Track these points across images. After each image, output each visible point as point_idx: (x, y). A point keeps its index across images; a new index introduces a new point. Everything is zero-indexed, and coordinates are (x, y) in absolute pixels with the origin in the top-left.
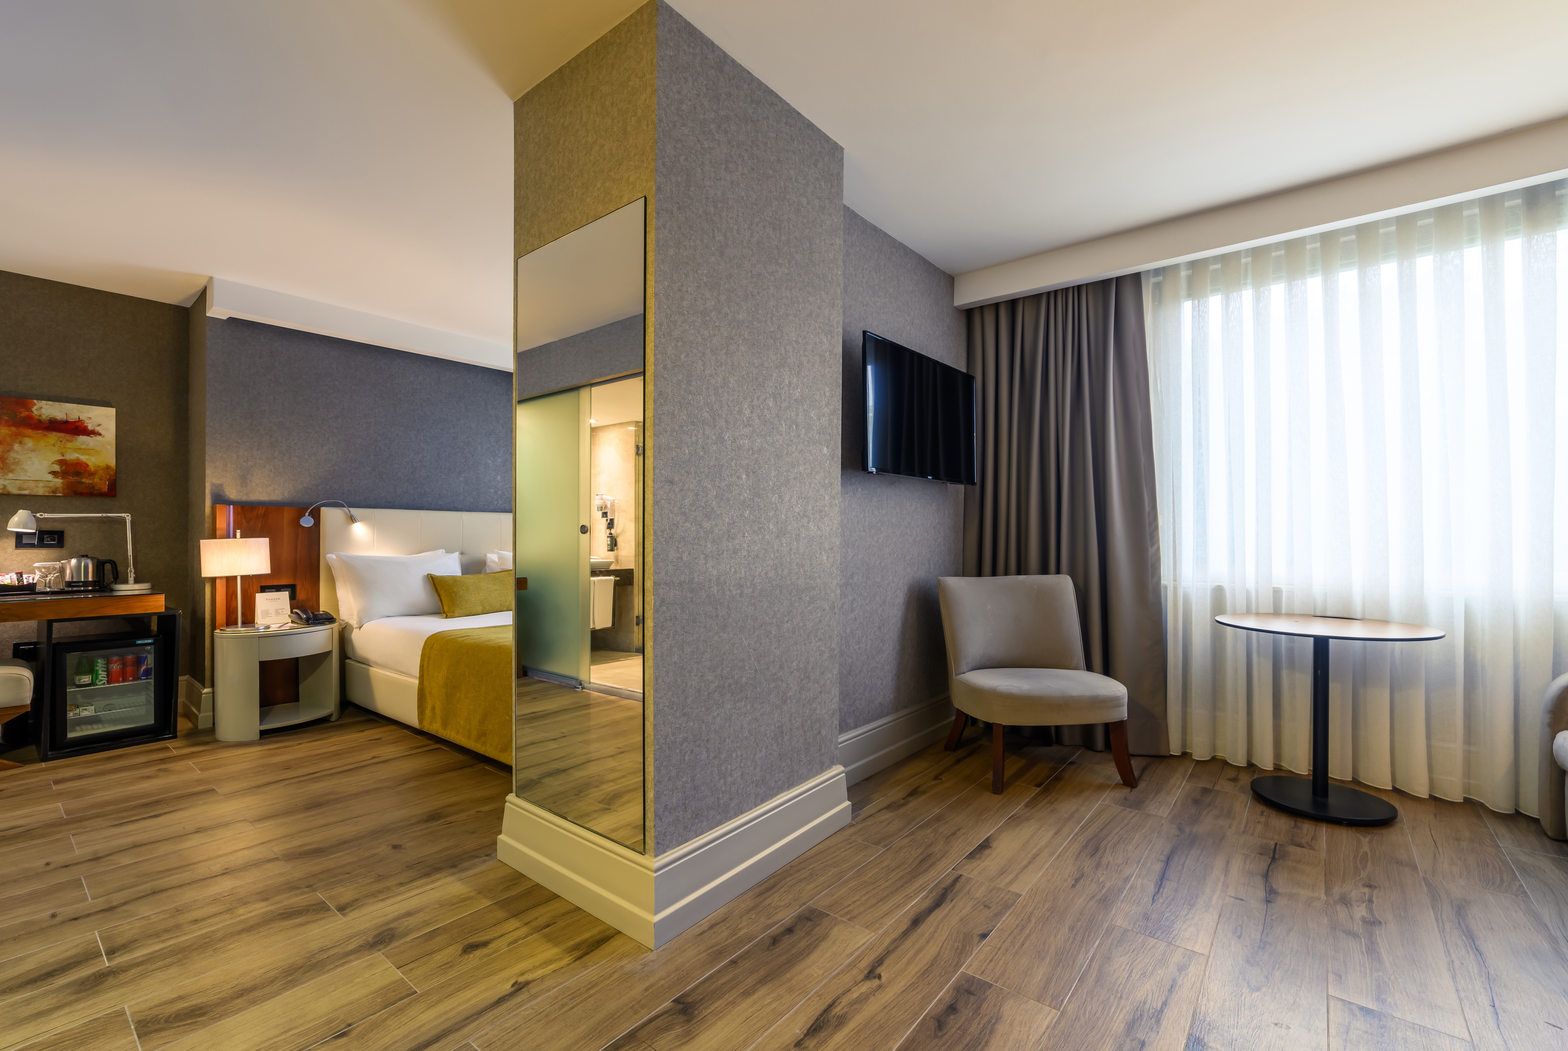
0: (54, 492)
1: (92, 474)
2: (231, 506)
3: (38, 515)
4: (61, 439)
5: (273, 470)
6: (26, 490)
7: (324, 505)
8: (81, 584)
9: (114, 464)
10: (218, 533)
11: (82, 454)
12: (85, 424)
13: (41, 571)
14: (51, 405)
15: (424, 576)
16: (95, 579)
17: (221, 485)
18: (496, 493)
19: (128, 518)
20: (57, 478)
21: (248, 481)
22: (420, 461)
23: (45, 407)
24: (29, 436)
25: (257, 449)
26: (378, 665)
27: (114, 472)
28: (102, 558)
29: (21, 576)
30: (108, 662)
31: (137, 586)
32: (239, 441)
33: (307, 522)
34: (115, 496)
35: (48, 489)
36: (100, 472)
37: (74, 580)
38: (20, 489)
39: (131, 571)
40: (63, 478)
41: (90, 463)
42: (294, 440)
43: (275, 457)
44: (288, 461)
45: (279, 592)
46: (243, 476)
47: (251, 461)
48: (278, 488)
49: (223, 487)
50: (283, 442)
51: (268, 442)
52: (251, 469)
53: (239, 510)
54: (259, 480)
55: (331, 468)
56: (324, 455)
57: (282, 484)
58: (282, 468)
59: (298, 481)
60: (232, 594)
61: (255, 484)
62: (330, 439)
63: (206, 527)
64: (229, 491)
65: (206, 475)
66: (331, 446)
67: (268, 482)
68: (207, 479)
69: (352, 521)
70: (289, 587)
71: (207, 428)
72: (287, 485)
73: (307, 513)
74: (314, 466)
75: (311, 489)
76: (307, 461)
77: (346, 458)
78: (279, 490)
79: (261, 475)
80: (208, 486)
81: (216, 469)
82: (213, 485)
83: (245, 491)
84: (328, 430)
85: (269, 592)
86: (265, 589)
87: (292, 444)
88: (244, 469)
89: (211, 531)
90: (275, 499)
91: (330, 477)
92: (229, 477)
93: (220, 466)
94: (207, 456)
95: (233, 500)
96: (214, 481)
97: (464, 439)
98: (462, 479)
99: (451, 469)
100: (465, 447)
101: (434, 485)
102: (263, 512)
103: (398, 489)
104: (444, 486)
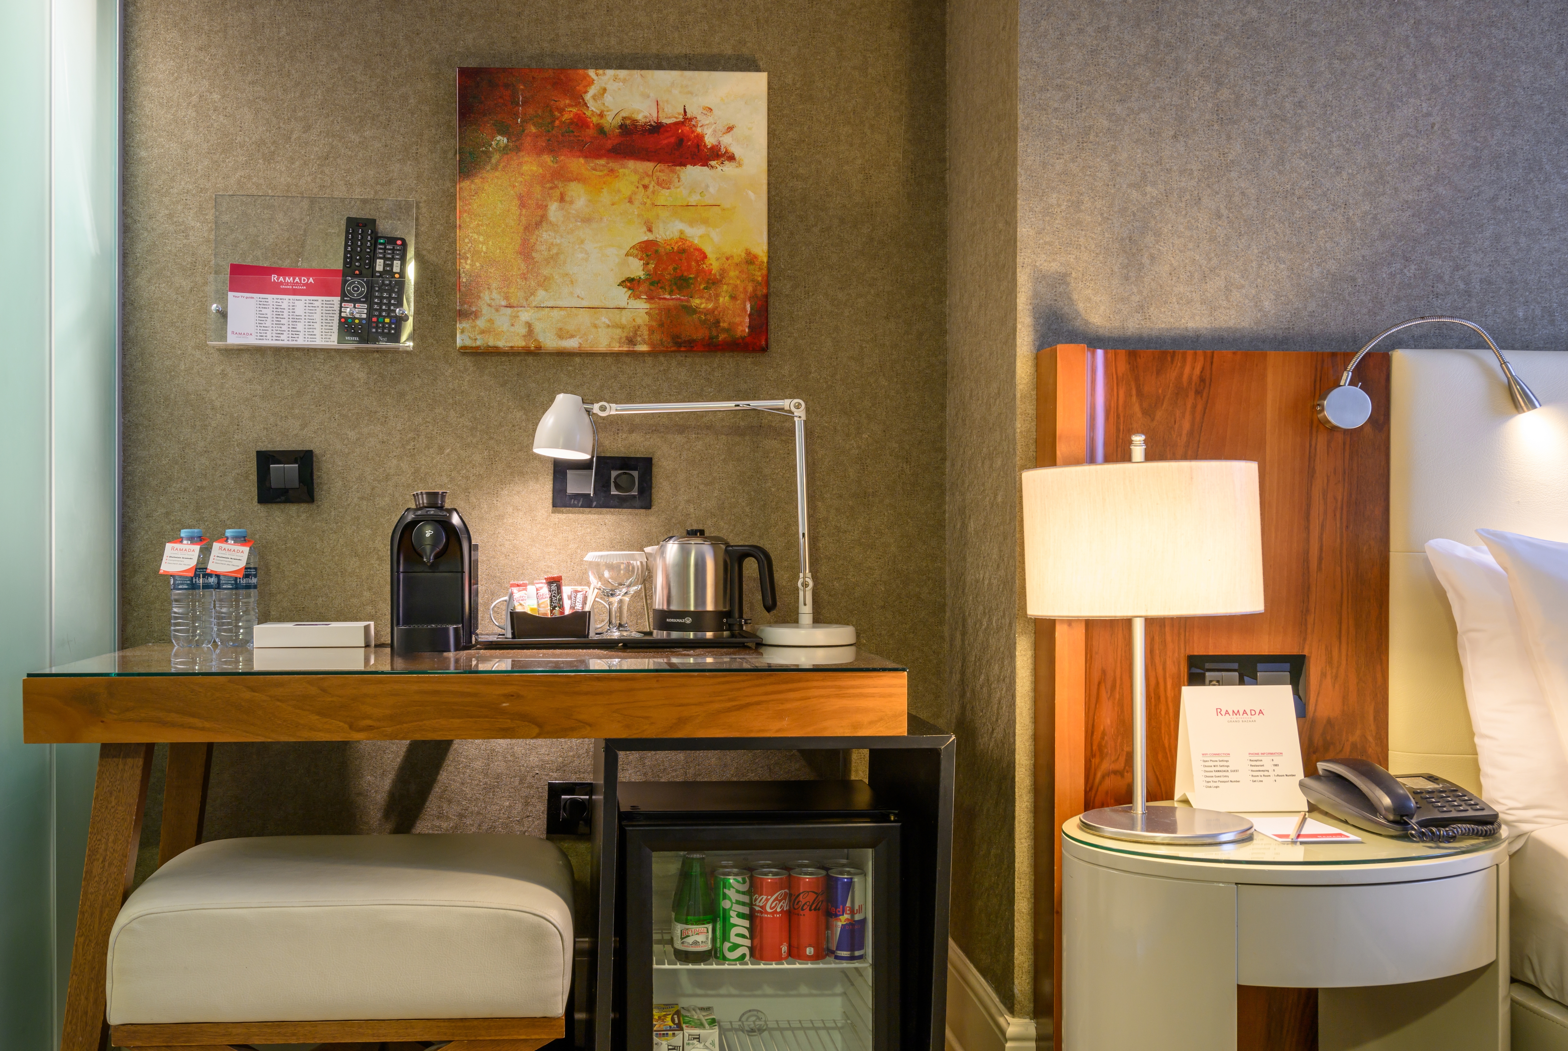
0: (631, 341)
1: (714, 282)
2: (1100, 353)
3: (596, 408)
4: (646, 181)
5: (1224, 212)
6: (572, 336)
7: (1401, 342)
8: (688, 620)
9: (765, 247)
10: (1061, 449)
11: (692, 223)
12: (699, 130)
13: (600, 577)
14: (624, 81)
16: (721, 608)
17: (1062, 279)
19: (800, 415)
20: (638, 297)
21: (1146, 260)
23: (612, 86)
24: (579, 179)
25: (1175, 137)
27: (765, 272)
28: (737, 540)
29: (559, 588)
30: (753, 889)
31: (821, 634)
32: (1119, 109)
33: (1346, 408)
34: (764, 349)
35: (619, 331)
36: (732, 274)
37: (674, 608)
38: (561, 334)
39: (805, 585)
40: (650, 298)
41: (708, 250)
42: (1293, 90)
43: (1232, 161)
44: (1275, 173)
45: (1257, 684)
46: (1127, 241)
47: (1154, 184)
48: (1243, 282)
49: (1068, 284)
50: (1260, 103)
51: (1210, 105)
52: (1156, 213)
53: (1123, 366)
54: (1181, 252)
55: (1424, 194)
56: (1399, 142)
57: (1254, 264)
58: (1254, 203)
59: (1308, 253)
60: (1099, 684)
61: (1167, 268)
62: (1420, 76)
63: (1018, 431)
64: (1089, 300)
65: (1018, 244)
66: (1424, 105)
67: (1210, 259)
68: (1019, 260)
69: (1510, 406)
70: (1287, 666)
71: (1021, 72)
72: (1272, 267)
73: (1345, 374)
74: (1361, 190)
75: (1354, 279)
76: (1339, 170)
77: (1476, 149)
78: (1243, 286)
79: (1188, 233)
80: (1024, 279)
81: (1048, 218)
82: (1040, 278)
83: (1136, 298)
84: (1412, 40)
85: (1219, 683)
86: (1208, 674)
87: (1288, 106)
88: (1134, 215)
89: (1033, 448)
90: (1231, 323)
91: (1422, 229)
92: (1086, 248)
93: (1059, 206)
94: (1023, 172)
95: (1101, 331)
96: (1042, 261)
102: (1197, 371)
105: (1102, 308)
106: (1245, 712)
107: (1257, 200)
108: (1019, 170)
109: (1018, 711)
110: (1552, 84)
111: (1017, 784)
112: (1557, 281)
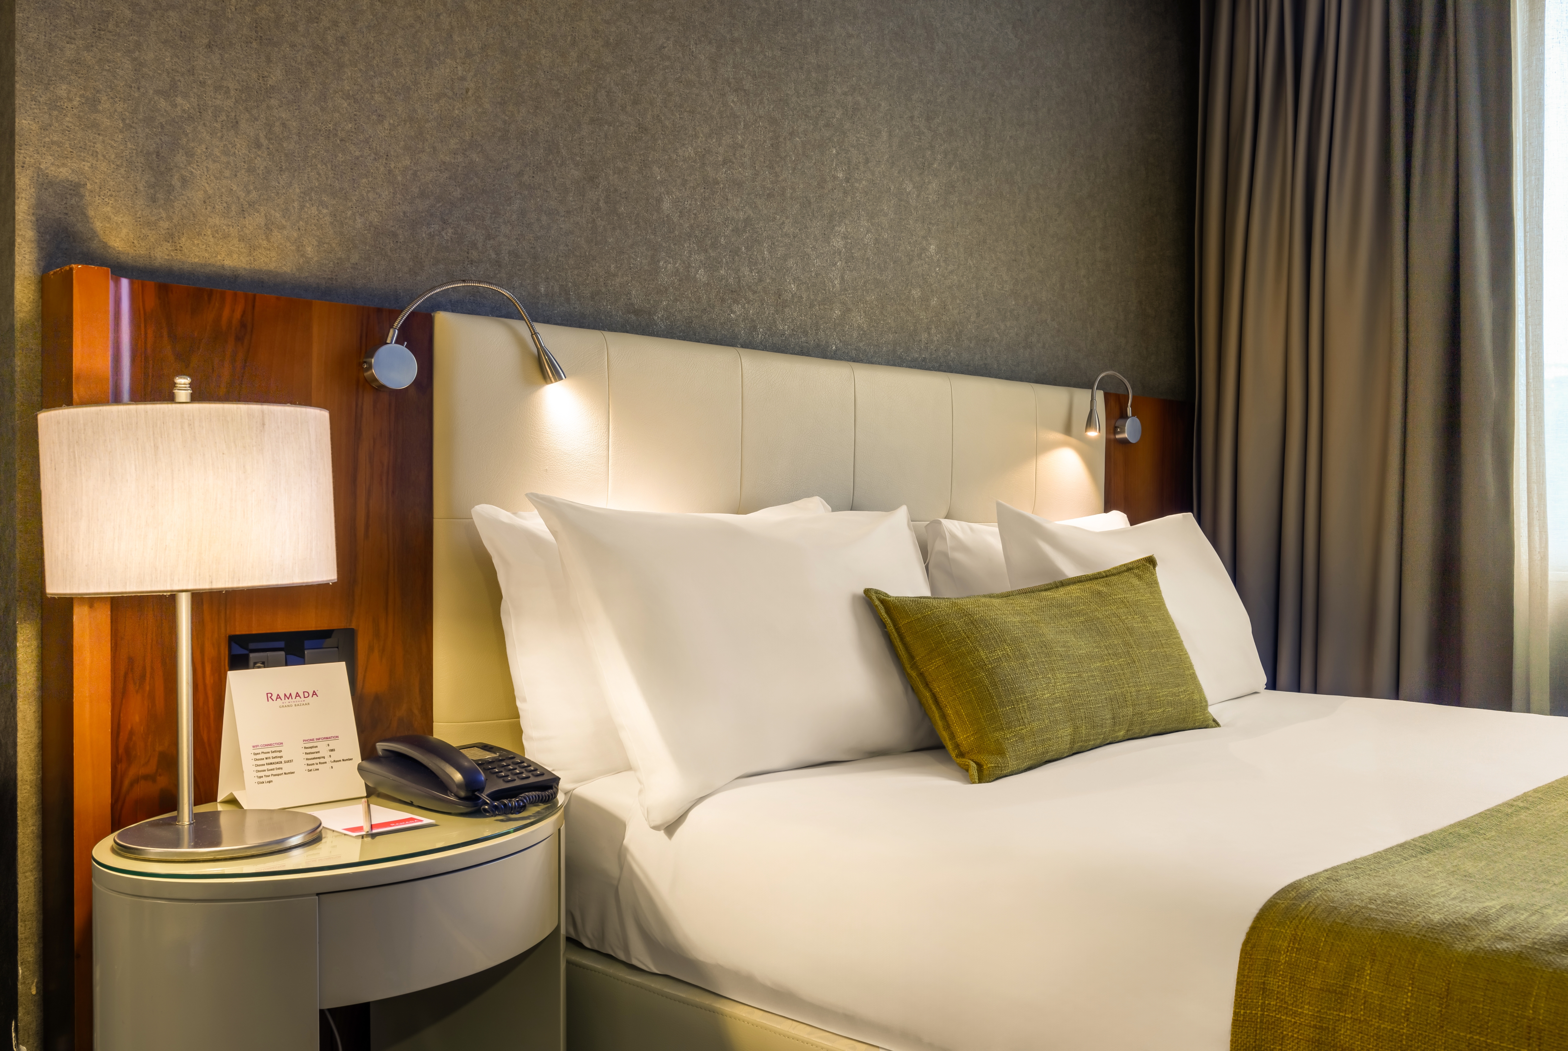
2: (124, 282)
5: (264, 142)
7: (438, 305)
10: (79, 393)
15: (854, 598)
17: (75, 190)
18: (925, 301)
21: (176, 182)
22: (725, 162)
25: (209, 46)
33: (392, 367)
42: (335, 23)
43: (272, 87)
44: (318, 109)
45: (304, 664)
46: (154, 156)
47: (186, 96)
48: (284, 222)
49: (82, 197)
50: (301, 28)
51: (248, 19)
52: (188, 129)
53: (151, 301)
54: (217, 178)
55: (460, 158)
56: (437, 101)
57: (296, 204)
58: (295, 138)
59: (351, 201)
60: (126, 674)
61: (200, 194)
62: (456, 38)
63: (18, 369)
64: (108, 219)
65: (17, 138)
66: (459, 68)
67: (249, 192)
68: (19, 157)
69: (540, 374)
70: (338, 642)
72: (314, 210)
73: (391, 332)
74: (402, 143)
75: (395, 235)
76: (381, 118)
77: (505, 122)
78: (284, 227)
79: (224, 159)
80: (24, 185)
81: (55, 113)
82: (44, 184)
83: (165, 224)
85: (265, 664)
86: (252, 655)
87: (330, 39)
88: (162, 127)
89: (37, 391)
90: (272, 266)
91: (457, 193)
92: (104, 156)
93: (71, 100)
94: (22, 50)
95: (123, 258)
96: (48, 164)
97: (845, 94)
98: (838, 243)
99: (810, 203)
100: (847, 125)
101: (763, 259)
102: (238, 314)
103: (661, 263)
104: (791, 263)
105: (124, 231)
106: (297, 695)
107: (299, 134)
108: (17, 46)
109: (20, 715)
110: (567, 73)
111: (19, 806)
112: (571, 261)
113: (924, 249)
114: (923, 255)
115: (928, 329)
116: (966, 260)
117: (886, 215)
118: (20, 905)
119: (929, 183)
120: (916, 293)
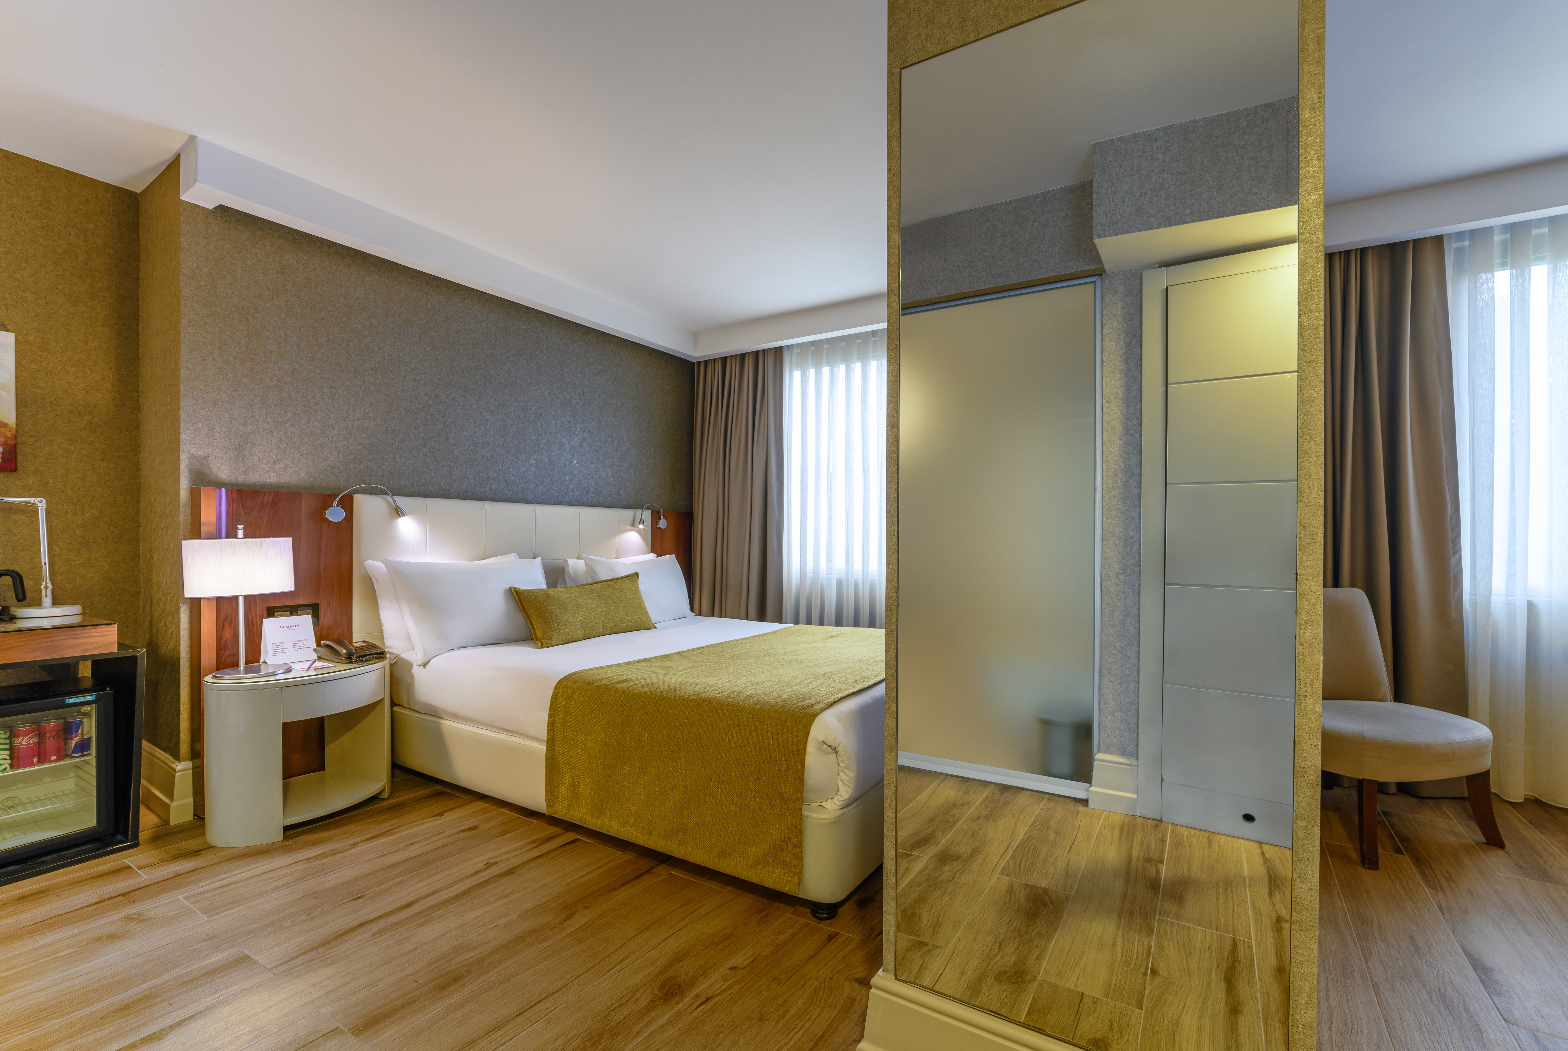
2: (224, 490)
5: (284, 439)
7: (357, 492)
9: (14, 419)
10: (204, 529)
15: (506, 590)
17: (205, 458)
18: (572, 480)
19: (41, 504)
21: (247, 454)
22: (482, 436)
25: (261, 408)
26: (455, 716)
27: (14, 431)
30: (12, 735)
31: (58, 611)
32: (233, 393)
33: (335, 514)
34: (13, 470)
39: (46, 587)
42: (314, 397)
43: (287, 420)
44: (306, 426)
45: (298, 615)
46: (238, 446)
47: (251, 425)
48: (292, 466)
49: (208, 461)
50: (300, 400)
51: (277, 398)
52: (252, 436)
53: (235, 496)
54: (264, 452)
55: (367, 440)
56: (357, 421)
57: (297, 459)
58: (297, 437)
59: (320, 457)
60: (224, 621)
61: (257, 458)
62: (365, 399)
63: (181, 520)
64: (219, 468)
65: (181, 442)
66: (367, 410)
67: (277, 456)
68: (182, 449)
69: (397, 515)
70: (311, 608)
71: (182, 371)
72: (305, 461)
73: (334, 502)
74: (342, 436)
75: (339, 468)
76: (333, 428)
77: (386, 427)
78: (292, 467)
79: (267, 445)
80: (184, 458)
81: (197, 433)
82: (192, 457)
83: (242, 469)
84: (362, 386)
85: (281, 616)
86: (276, 613)
87: (312, 402)
88: (241, 436)
89: (189, 527)
90: (287, 481)
91: (366, 452)
92: (217, 447)
93: (203, 429)
94: (183, 413)
95: (224, 481)
96: (194, 450)
97: (536, 410)
98: (533, 462)
99: (520, 449)
100: (537, 421)
101: (499, 469)
102: (271, 499)
103: (454, 473)
104: (511, 470)
105: (225, 472)
106: (291, 626)
107: (299, 436)
108: (181, 411)
109: (181, 635)
110: (413, 409)
111: (181, 666)
112: (415, 474)
113: (572, 463)
114: (571, 465)
115: (573, 491)
116: (591, 465)
117: (554, 451)
118: (181, 699)
119: (574, 439)
120: (568, 478)
